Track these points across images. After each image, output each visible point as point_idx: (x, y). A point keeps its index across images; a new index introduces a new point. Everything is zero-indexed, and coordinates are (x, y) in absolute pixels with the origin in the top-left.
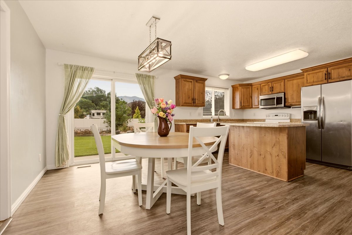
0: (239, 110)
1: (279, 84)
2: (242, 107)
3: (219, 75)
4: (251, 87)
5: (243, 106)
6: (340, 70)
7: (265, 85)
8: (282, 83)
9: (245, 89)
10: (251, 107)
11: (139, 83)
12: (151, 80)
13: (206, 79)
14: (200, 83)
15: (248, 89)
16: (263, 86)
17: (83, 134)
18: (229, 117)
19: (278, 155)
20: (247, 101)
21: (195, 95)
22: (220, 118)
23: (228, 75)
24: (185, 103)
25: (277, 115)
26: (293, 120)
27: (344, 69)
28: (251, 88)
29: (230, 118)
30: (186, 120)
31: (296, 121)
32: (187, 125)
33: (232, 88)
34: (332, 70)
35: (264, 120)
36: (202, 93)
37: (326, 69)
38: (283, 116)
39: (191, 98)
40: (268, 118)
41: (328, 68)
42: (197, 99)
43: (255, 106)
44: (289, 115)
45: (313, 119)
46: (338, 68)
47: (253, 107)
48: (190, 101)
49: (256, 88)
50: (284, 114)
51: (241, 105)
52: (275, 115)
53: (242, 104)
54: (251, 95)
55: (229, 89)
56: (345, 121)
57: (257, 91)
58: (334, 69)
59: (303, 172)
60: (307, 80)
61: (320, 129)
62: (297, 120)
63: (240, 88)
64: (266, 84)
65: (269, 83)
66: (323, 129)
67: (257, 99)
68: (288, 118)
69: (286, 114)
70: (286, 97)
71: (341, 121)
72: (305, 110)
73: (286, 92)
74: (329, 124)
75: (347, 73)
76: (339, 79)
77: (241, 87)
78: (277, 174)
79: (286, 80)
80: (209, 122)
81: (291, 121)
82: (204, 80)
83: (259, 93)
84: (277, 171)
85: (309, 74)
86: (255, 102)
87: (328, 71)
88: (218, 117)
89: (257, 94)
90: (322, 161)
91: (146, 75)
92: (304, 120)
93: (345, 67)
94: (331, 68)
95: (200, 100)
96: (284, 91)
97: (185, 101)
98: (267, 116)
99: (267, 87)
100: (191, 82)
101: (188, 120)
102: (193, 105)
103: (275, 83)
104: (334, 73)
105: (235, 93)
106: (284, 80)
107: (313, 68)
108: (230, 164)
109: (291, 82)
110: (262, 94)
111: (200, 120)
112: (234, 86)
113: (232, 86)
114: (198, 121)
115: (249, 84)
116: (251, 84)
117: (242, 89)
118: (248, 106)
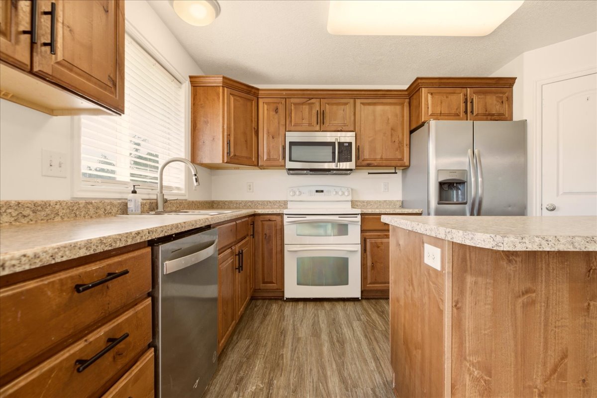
1: (341, 107)
2: (232, 160)
5: (235, 156)
6: (489, 99)
7: (303, 104)
8: (349, 106)
9: (241, 102)
10: (255, 163)
15: (248, 104)
16: (294, 104)
18: (183, 192)
20: (246, 142)
25: (322, 191)
26: (357, 203)
31: (364, 206)
34: (475, 96)
43: (268, 160)
44: (350, 190)
47: (261, 163)
49: (273, 107)
50: (339, 189)
51: (229, 153)
52: (317, 191)
53: (232, 150)
54: (254, 125)
60: (428, 108)
62: (365, 204)
64: (305, 100)
65: (312, 101)
68: (349, 198)
69: (344, 189)
70: (358, 144)
73: (359, 132)
75: (497, 107)
76: (485, 117)
77: (229, 90)
79: (357, 101)
81: (352, 207)
83: (283, 122)
85: (432, 94)
87: (467, 96)
89: (275, 124)
92: (439, 203)
94: (474, 90)
96: (354, 129)
99: (307, 110)
103: (328, 104)
104: (479, 104)
106: (351, 100)
107: (442, 81)
109: (371, 107)
110: (292, 127)
111: (60, 203)
112: (197, 80)
113: (191, 77)
114: (48, 211)
115: (253, 88)
116: (258, 89)
117: (231, 97)
118: (247, 158)
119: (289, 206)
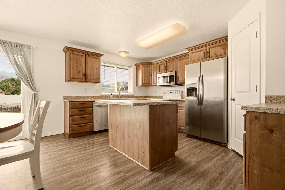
0: (141, 87)
1: (172, 63)
2: (144, 85)
4: (151, 65)
5: (144, 83)
6: (217, 49)
8: (175, 63)
9: (146, 68)
10: (151, 85)
11: (5, 51)
12: (26, 50)
13: (102, 55)
14: (93, 58)
15: (149, 68)
16: (160, 65)
17: (13, 109)
19: (142, 139)
20: (148, 79)
21: (87, 69)
22: (121, 94)
23: (128, 53)
24: (73, 78)
27: (220, 47)
28: (151, 67)
29: (133, 95)
30: (79, 97)
32: (70, 102)
33: (135, 67)
34: (210, 49)
35: (162, 97)
36: (96, 69)
37: (205, 48)
38: (176, 93)
39: (81, 74)
40: (165, 95)
41: (207, 47)
42: (90, 75)
43: (155, 83)
44: (180, 92)
45: (194, 96)
46: (215, 47)
47: (153, 84)
48: (81, 76)
49: (155, 67)
50: (176, 92)
52: (171, 93)
53: (143, 82)
54: (151, 73)
55: (132, 68)
56: (218, 98)
57: (156, 70)
58: (212, 48)
59: (174, 154)
60: (191, 59)
61: (200, 106)
63: (141, 66)
64: (162, 63)
65: (164, 63)
66: (202, 105)
67: (156, 77)
68: (180, 95)
69: (178, 92)
70: (177, 75)
71: (216, 98)
72: (188, 87)
73: (177, 71)
74: (207, 101)
75: (221, 52)
76: (215, 57)
77: (143, 66)
78: (142, 161)
79: (177, 59)
80: (109, 98)
81: (182, 98)
82: (100, 55)
84: (142, 157)
85: (193, 53)
86: (154, 80)
87: (207, 50)
88: (119, 94)
89: (156, 72)
90: (201, 137)
91: (16, 43)
92: (187, 97)
93: (220, 46)
94: (210, 47)
95: (93, 76)
96: (175, 70)
97: (73, 76)
98: (164, 93)
99: (163, 65)
100: (82, 56)
101: (82, 96)
102: (84, 81)
103: (169, 63)
104: (212, 52)
105: (138, 71)
106: (175, 60)
107: (196, 47)
108: (109, 145)
109: (181, 61)
110: (160, 73)
111: (97, 96)
112: (137, 64)
113: (135, 64)
114: (95, 97)
115: (149, 63)
116: (151, 63)
117: (143, 67)
118: (148, 83)
119: (164, 98)
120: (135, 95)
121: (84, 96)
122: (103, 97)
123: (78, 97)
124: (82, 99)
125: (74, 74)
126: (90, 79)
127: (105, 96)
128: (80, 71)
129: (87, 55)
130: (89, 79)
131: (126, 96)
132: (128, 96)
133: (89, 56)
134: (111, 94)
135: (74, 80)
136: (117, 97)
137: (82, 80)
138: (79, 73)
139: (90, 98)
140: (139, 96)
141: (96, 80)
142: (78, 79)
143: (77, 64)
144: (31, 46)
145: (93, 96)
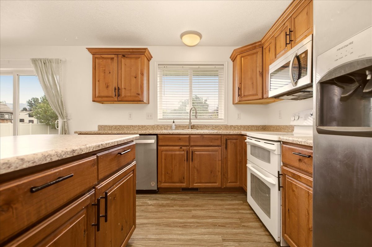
2: (244, 99)
3: (182, 36)
4: (261, 49)
5: (244, 96)
7: (280, 33)
9: (249, 57)
12: (54, 65)
13: (145, 50)
14: (131, 58)
15: (255, 56)
18: (223, 120)
20: (253, 83)
21: (121, 80)
24: (98, 97)
28: (260, 53)
30: (120, 126)
35: (292, 129)
36: (136, 77)
42: (125, 89)
47: (264, 96)
48: (111, 92)
49: (268, 50)
51: (239, 95)
55: (224, 65)
63: (238, 58)
77: (240, 55)
91: (46, 59)
95: (130, 90)
97: (99, 93)
100: (112, 59)
101: (124, 126)
102: (116, 99)
103: (297, 17)
115: (255, 43)
116: (260, 41)
117: (242, 59)
118: (253, 95)
120: (230, 124)
121: (128, 126)
122: (159, 128)
123: (118, 127)
124: (123, 130)
125: (100, 90)
126: (125, 96)
127: (163, 125)
128: (109, 85)
129: (121, 55)
130: (123, 96)
131: (206, 126)
132: (212, 125)
133: (124, 56)
134: (173, 121)
135: (100, 99)
136: (186, 127)
137: (112, 98)
138: (107, 87)
139: (136, 129)
140: (241, 126)
141: (136, 97)
142: (107, 97)
143: (105, 72)
144: (59, 59)
145: (142, 126)
